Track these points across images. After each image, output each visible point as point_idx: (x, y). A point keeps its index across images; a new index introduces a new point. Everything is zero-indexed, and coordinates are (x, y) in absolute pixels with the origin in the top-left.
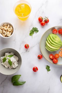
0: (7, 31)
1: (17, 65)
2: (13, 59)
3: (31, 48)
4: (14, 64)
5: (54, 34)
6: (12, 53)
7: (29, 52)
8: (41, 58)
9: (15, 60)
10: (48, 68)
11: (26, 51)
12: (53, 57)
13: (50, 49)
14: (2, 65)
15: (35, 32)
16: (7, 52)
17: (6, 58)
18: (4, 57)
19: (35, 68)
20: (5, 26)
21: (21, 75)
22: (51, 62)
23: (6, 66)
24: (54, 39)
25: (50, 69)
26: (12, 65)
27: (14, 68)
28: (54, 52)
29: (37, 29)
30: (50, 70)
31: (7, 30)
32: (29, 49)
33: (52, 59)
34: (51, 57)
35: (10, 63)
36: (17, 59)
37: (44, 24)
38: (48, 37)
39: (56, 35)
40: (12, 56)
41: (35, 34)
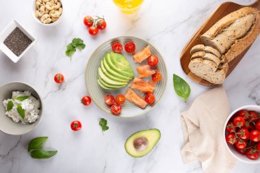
1: (36, 117)
2: (27, 105)
3: (70, 81)
4: (29, 114)
5: (115, 52)
6: (28, 92)
7: (64, 89)
8: (88, 103)
9: (32, 107)
10: (104, 124)
11: (60, 88)
12: (111, 101)
13: (106, 85)
14: (7, 116)
15: (77, 49)
16: (16, 91)
17: (14, 102)
18: (9, 100)
19: (75, 123)
21: (47, 137)
22: (109, 111)
23: (14, 119)
24: (114, 63)
25: (107, 125)
26: (26, 117)
27: (30, 122)
28: (117, 91)
29: (83, 41)
30: (107, 128)
32: (64, 84)
33: (110, 106)
34: (108, 101)
35: (21, 111)
36: (37, 104)
37: (94, 32)
38: (103, 60)
39: (120, 55)
40: (26, 97)
41: (77, 53)
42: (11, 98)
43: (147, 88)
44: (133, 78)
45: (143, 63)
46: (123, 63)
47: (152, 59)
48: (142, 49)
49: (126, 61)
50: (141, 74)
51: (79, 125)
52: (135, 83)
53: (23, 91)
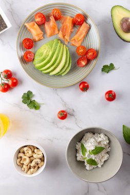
0: (32, 158)
1: (102, 135)
2: (90, 144)
3: (65, 105)
4: (100, 143)
5: (34, 59)
6: (77, 145)
7: (73, 111)
8: (86, 84)
9: (92, 140)
10: (108, 69)
11: (73, 115)
12: (83, 60)
13: (67, 65)
14: (102, 166)
15: (33, 99)
16: (76, 157)
17: (88, 158)
18: (86, 164)
19: (107, 97)
20: (21, 162)
21: (124, 126)
22: (94, 62)
23: (105, 158)
24: (44, 59)
25: (109, 65)
26: (103, 146)
27: (108, 141)
28: (72, 56)
29: (25, 94)
30: (112, 65)
31: (30, 157)
32: (68, 111)
33: (89, 61)
34: (83, 63)
35: (98, 151)
36: (89, 135)
37: (15, 81)
38: (42, 71)
39: (37, 54)
40: (82, 146)
41: (37, 98)
42: (84, 162)
43: (68, 23)
44: (59, 40)
45: (43, 30)
46: (44, 50)
47: (38, 19)
48: (29, 31)
49: (42, 48)
50: (54, 31)
51: (110, 92)
52: (64, 36)
53: (77, 150)
